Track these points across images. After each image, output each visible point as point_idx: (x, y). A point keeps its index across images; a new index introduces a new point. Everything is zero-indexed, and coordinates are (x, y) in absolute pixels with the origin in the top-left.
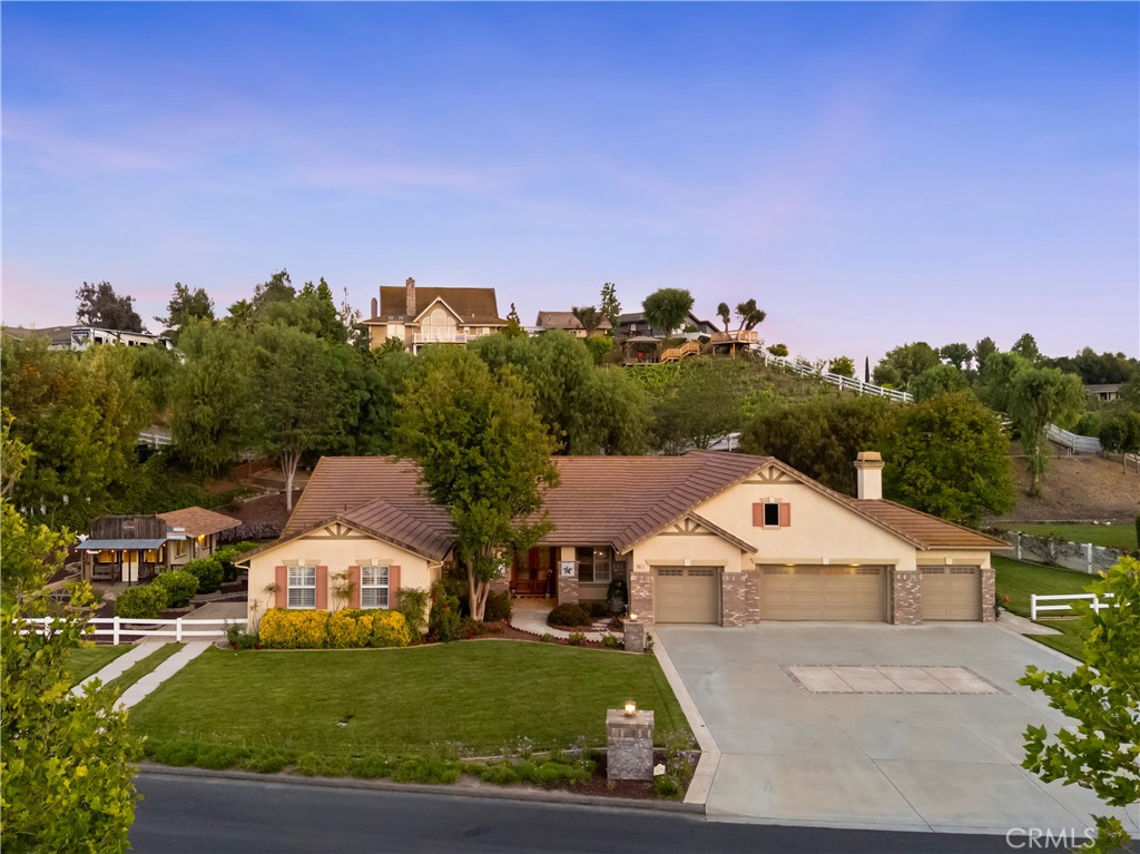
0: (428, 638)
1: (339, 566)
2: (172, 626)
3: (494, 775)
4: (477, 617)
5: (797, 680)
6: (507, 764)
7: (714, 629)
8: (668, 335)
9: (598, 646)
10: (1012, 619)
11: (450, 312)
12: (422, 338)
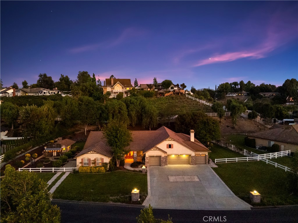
0: (108, 171)
1: (92, 159)
2: (63, 169)
3: (114, 201)
4: (118, 166)
5: (168, 179)
6: (117, 199)
7: (159, 167)
8: (167, 90)
9: (138, 172)
10: (212, 163)
11: (121, 85)
12: (115, 91)
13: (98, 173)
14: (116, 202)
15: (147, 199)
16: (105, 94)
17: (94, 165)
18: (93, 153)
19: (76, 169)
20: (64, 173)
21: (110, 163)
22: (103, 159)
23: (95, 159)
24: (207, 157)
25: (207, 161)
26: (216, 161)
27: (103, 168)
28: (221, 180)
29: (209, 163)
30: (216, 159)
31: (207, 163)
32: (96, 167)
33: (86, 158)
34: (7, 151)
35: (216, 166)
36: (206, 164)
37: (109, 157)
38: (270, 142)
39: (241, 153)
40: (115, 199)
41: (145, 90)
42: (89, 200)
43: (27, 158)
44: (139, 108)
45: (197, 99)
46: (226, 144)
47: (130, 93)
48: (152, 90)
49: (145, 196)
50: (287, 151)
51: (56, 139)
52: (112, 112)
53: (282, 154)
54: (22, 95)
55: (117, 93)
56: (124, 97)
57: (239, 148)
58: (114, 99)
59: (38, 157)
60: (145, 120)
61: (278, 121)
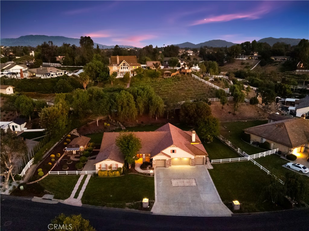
0: (122, 174)
2: (85, 172)
3: (130, 207)
4: (130, 168)
5: (171, 183)
6: (131, 205)
7: (164, 168)
8: (173, 68)
9: (147, 175)
10: (209, 163)
11: (127, 64)
12: (121, 70)
13: (114, 176)
15: (154, 205)
17: (110, 169)
18: (109, 160)
19: (96, 172)
20: (86, 176)
22: (118, 164)
23: (111, 165)
24: (205, 159)
25: (205, 162)
26: (212, 162)
27: (118, 172)
28: (214, 185)
29: (206, 164)
30: (212, 160)
32: (112, 171)
33: (103, 164)
34: (35, 154)
35: (211, 168)
36: (203, 164)
37: (122, 163)
38: (262, 139)
39: (236, 150)
40: (130, 205)
41: (151, 69)
42: (110, 206)
43: (52, 159)
44: (146, 99)
45: (203, 80)
46: (224, 139)
47: (136, 72)
48: (158, 68)
49: (153, 203)
50: (275, 150)
51: (71, 132)
52: (121, 104)
53: (270, 152)
54: (29, 75)
55: (123, 73)
56: (130, 77)
57: (234, 146)
58: (120, 79)
59: (61, 156)
60: (152, 111)
61: (281, 99)
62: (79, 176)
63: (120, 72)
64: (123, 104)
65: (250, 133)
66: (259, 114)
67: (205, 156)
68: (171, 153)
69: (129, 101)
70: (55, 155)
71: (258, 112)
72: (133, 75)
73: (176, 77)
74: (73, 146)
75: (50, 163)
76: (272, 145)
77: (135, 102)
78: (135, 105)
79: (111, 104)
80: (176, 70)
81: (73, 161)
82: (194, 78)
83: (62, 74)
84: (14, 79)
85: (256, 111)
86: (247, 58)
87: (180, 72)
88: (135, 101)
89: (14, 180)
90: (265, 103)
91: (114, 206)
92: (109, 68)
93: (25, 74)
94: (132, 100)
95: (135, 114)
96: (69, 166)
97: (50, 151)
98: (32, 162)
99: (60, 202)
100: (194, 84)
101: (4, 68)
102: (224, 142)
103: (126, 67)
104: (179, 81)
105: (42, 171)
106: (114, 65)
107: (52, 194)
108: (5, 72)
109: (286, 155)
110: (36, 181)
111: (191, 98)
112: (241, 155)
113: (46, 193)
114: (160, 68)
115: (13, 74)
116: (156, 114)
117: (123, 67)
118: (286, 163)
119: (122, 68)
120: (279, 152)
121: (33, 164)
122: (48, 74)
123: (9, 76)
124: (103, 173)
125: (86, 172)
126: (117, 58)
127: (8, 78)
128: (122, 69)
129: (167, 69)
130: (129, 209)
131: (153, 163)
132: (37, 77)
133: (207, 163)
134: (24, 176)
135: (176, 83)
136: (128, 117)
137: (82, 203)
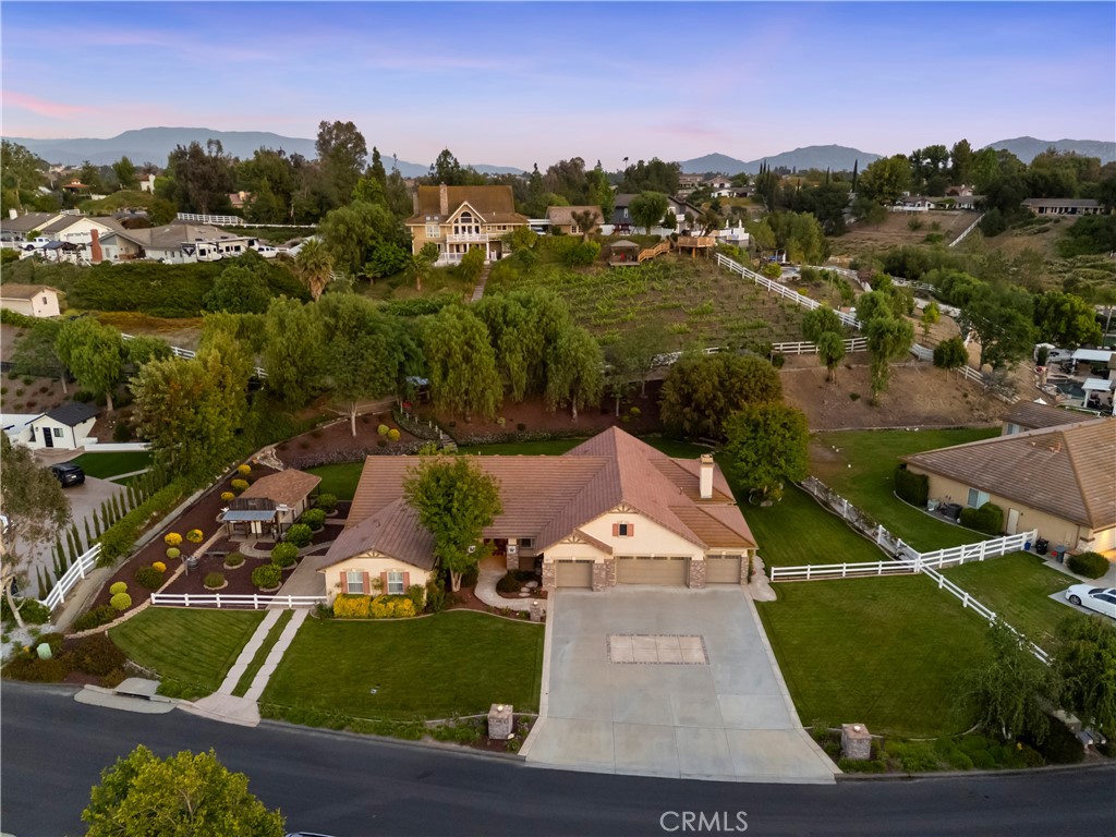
0: (426, 610)
1: (374, 574)
2: (287, 600)
3: (439, 737)
4: (456, 589)
5: (609, 651)
6: (446, 728)
7: (588, 593)
8: (648, 231)
9: (517, 617)
10: (760, 580)
11: (475, 213)
12: (453, 238)
13: (393, 617)
14: (444, 739)
15: (535, 730)
16: (417, 257)
17: (379, 592)
18: (377, 557)
19: (325, 600)
20: (287, 615)
21: (428, 585)
22: (408, 573)
23: (383, 575)
24: (745, 564)
25: (745, 573)
26: (773, 574)
27: (407, 604)
28: (773, 659)
29: (749, 581)
30: (773, 569)
31: (744, 581)
32: (386, 600)
33: (354, 571)
34: (106, 528)
35: (769, 596)
36: (739, 583)
37: (426, 569)
38: (973, 495)
39: (869, 532)
40: (439, 727)
41: (566, 234)
42: (364, 728)
43: (170, 549)
44: (534, 341)
45: (758, 278)
46: (827, 491)
47: (508, 245)
48: (592, 231)
49: (531, 722)
50: (1024, 534)
51: (255, 455)
52: (440, 355)
53: (1003, 545)
54: (123, 252)
55: (462, 249)
56: (487, 263)
57: (864, 517)
58: (451, 271)
59: (206, 538)
60: (557, 384)
61: (1057, 354)
62: (262, 614)
63: (451, 245)
64: (448, 355)
65: (928, 470)
66: (968, 403)
67: (746, 551)
68: (614, 535)
69: (472, 347)
70: (184, 536)
71: (965, 396)
72: (499, 256)
73: (655, 264)
74: (250, 504)
75: (160, 565)
76: (1014, 515)
77: (493, 350)
78: (493, 359)
79: (406, 354)
80: (658, 239)
81: (246, 558)
82: (724, 270)
83: (238, 248)
84: (67, 263)
85: (955, 393)
86: (932, 206)
87: (672, 247)
88: (494, 344)
89: (20, 622)
90: (992, 364)
91: (380, 730)
92: (408, 229)
93: (107, 250)
94: (484, 344)
95: (494, 395)
96: (228, 575)
97: (166, 520)
98: (94, 558)
99: (179, 707)
100: (722, 289)
101: (38, 229)
102: (826, 504)
103: (473, 225)
104: (666, 277)
105: (127, 592)
106: (428, 218)
107: (152, 678)
108: (41, 240)
109: (1066, 556)
110: (101, 629)
111: (710, 341)
112: (890, 552)
113: (133, 673)
114: (600, 230)
115: (68, 247)
116: (572, 397)
117: (460, 225)
118: (1066, 587)
119: (457, 228)
120: (1042, 546)
121: (99, 565)
122: (189, 250)
123: (51, 254)
124: (352, 603)
125: (290, 600)
126: (442, 191)
127: (48, 261)
128: (457, 232)
129: (622, 234)
130: (438, 744)
131: (546, 573)
132: (151, 259)
133: (753, 577)
134: (60, 608)
135: (655, 284)
136: (468, 403)
137: (261, 712)
